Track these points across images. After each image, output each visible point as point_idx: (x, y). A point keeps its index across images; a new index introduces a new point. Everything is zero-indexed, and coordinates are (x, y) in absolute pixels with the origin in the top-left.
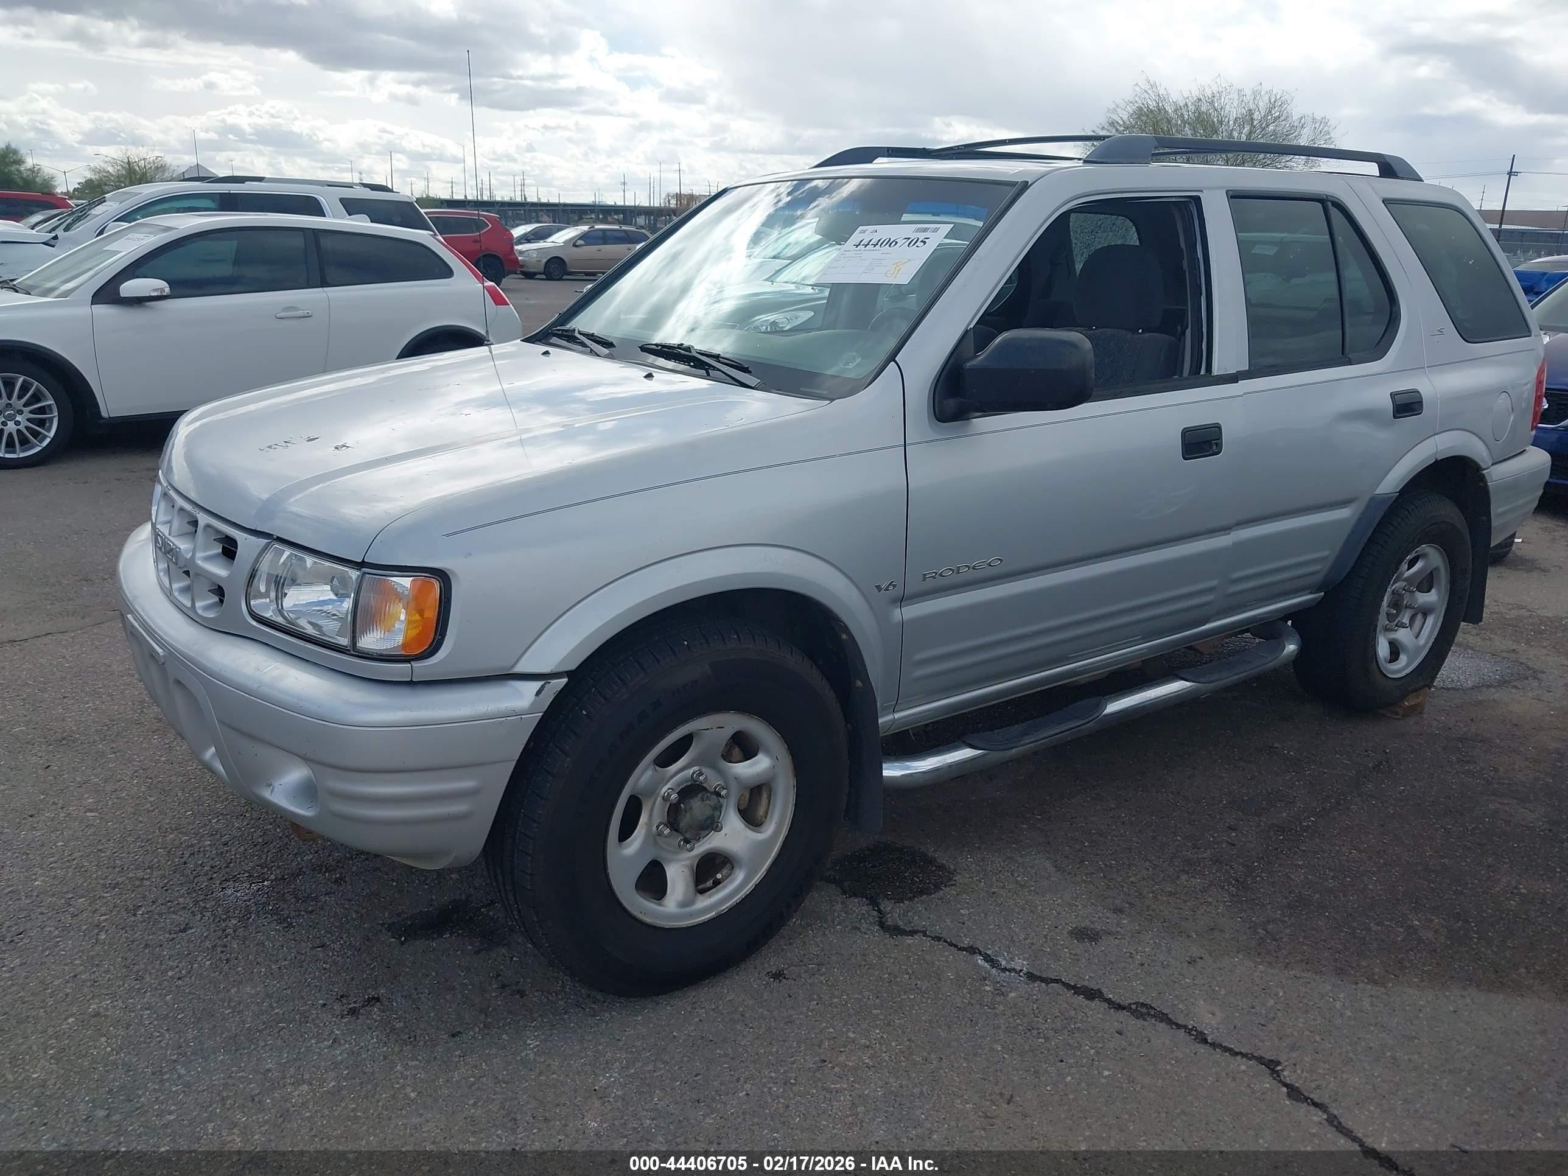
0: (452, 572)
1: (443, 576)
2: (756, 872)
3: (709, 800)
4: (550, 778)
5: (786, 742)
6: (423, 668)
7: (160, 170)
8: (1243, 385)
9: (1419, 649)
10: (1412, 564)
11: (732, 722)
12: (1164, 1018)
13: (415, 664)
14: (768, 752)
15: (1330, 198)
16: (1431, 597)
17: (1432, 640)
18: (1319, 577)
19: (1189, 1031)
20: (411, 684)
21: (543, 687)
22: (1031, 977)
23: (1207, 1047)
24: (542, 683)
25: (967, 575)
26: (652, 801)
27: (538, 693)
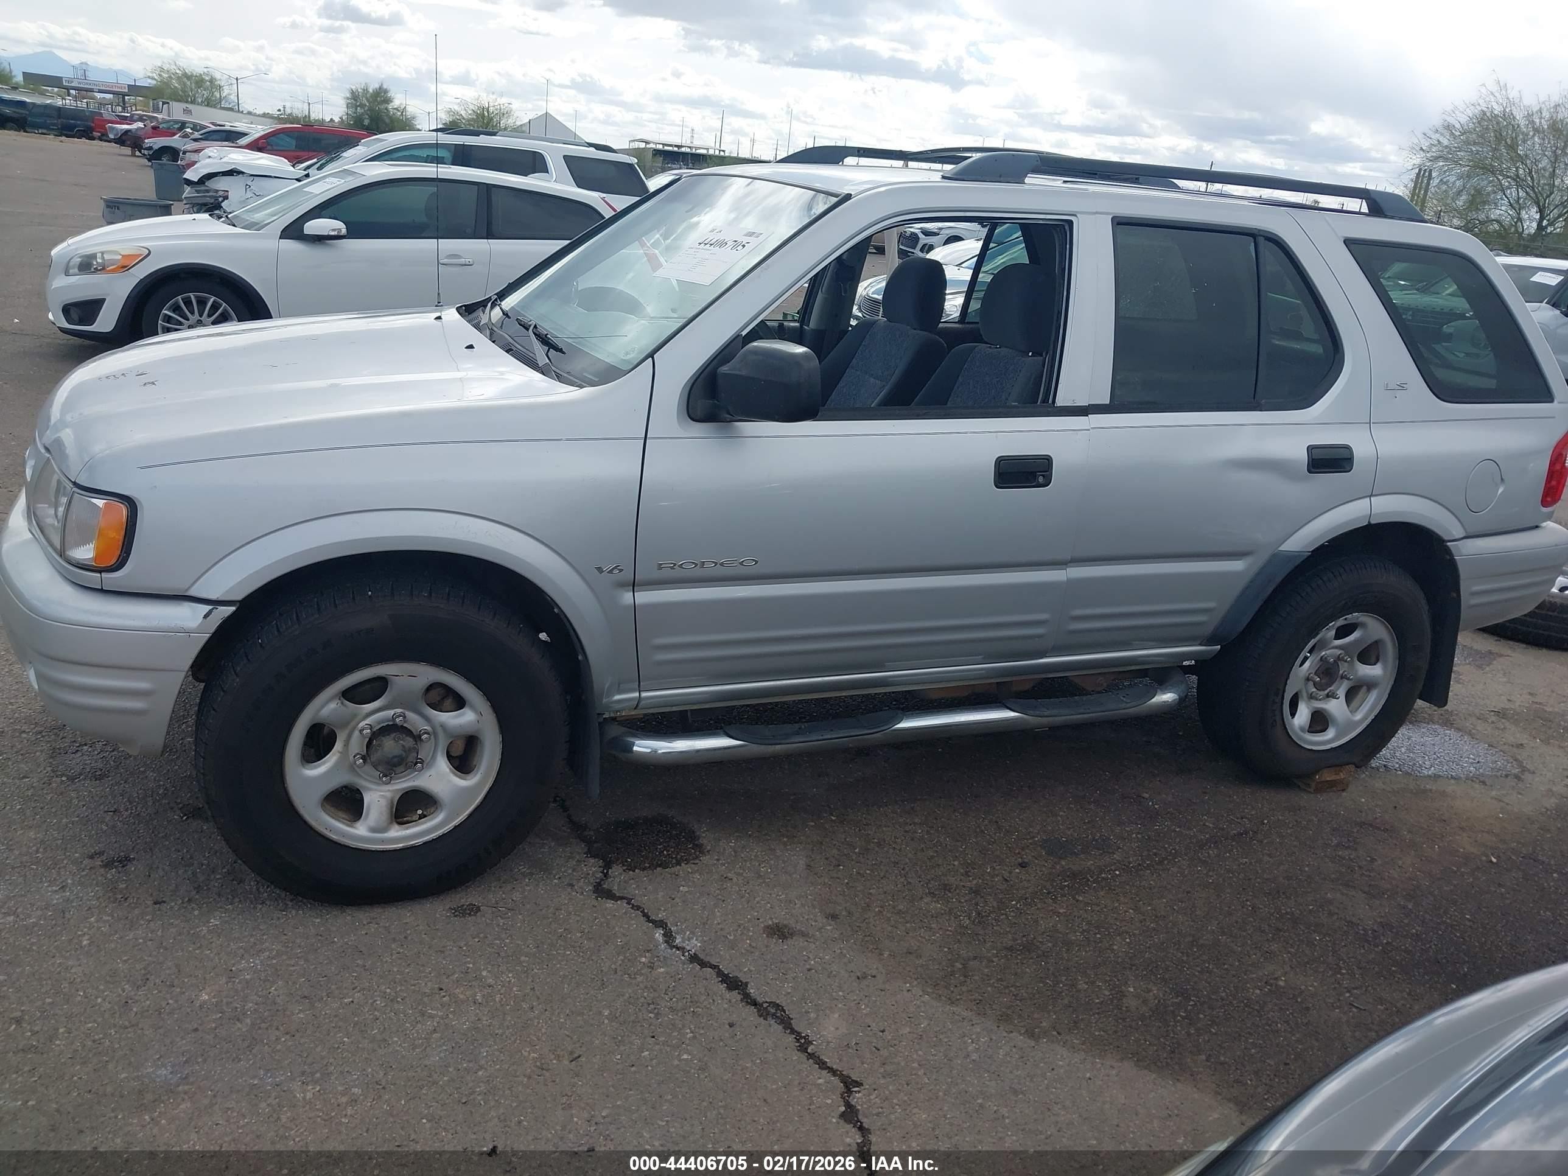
0: (139, 501)
1: (130, 503)
2: (458, 815)
3: (404, 741)
4: (222, 693)
5: (488, 699)
6: (112, 579)
7: (505, 116)
8: (1095, 419)
9: (1353, 725)
10: (1342, 633)
11: (426, 674)
12: (786, 1023)
13: (103, 575)
14: (473, 708)
15: (1261, 233)
16: (1375, 671)
17: (1372, 717)
18: (1208, 630)
19: (798, 1036)
20: (102, 591)
21: (210, 612)
22: (694, 959)
23: (803, 1056)
24: (211, 607)
25: (710, 570)
26: (347, 732)
27: (206, 617)
